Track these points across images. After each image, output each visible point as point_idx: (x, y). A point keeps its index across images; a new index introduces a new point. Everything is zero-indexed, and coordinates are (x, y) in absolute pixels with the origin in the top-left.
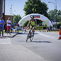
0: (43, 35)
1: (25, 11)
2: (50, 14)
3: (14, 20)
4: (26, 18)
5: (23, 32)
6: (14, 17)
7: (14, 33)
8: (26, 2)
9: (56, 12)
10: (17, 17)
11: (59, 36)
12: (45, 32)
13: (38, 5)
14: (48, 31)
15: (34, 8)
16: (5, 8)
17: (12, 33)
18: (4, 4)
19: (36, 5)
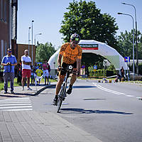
0: (106, 90)
3: (38, 55)
6: (39, 50)
7: (38, 85)
8: (66, 14)
9: (136, 35)
10: (45, 48)
12: (110, 82)
13: (92, 20)
14: (117, 81)
15: (85, 28)
16: (16, 28)
17: (34, 85)
18: (14, 19)
19: (88, 20)
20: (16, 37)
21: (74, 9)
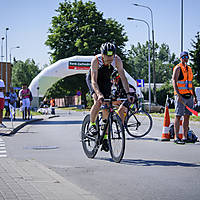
1: (53, 47)
2: (134, 58)
3: (14, 77)
4: (55, 70)
6: (16, 69)
7: (15, 120)
8: (55, 18)
10: (25, 67)
11: (164, 130)
15: (82, 39)
19: (86, 27)
21: (66, 12)
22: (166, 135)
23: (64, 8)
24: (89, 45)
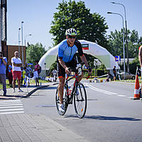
0: (98, 90)
3: (28, 56)
5: (51, 84)
6: (29, 50)
7: (29, 86)
8: (56, 14)
9: (126, 34)
10: (35, 49)
11: (135, 92)
12: (102, 81)
13: (82, 20)
15: (75, 28)
18: (4, 21)
19: (78, 20)
20: (6, 38)
21: (63, 9)
22: (136, 95)
23: (62, 7)
24: (80, 32)
